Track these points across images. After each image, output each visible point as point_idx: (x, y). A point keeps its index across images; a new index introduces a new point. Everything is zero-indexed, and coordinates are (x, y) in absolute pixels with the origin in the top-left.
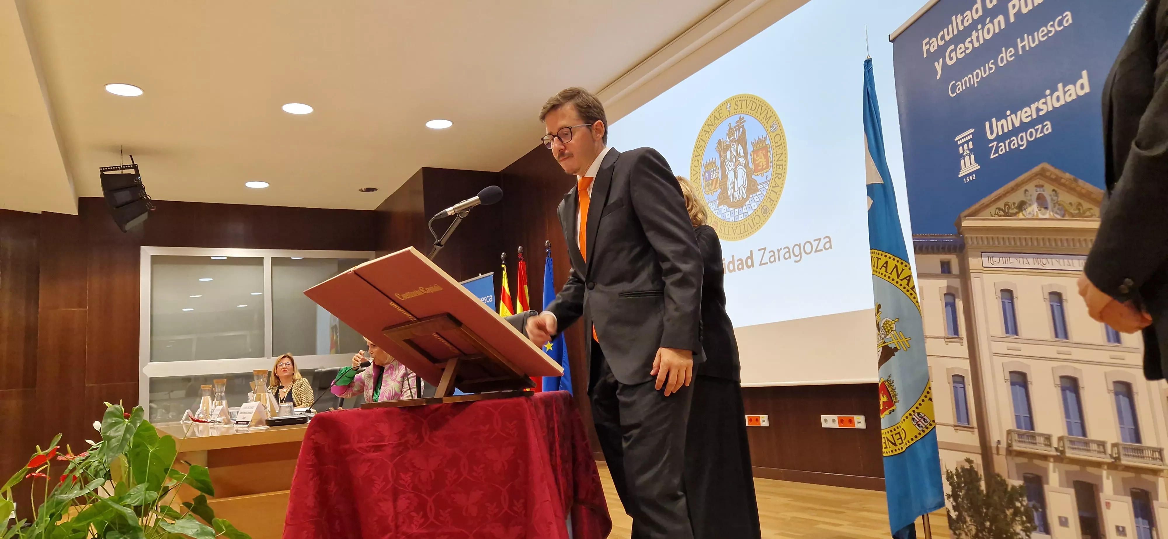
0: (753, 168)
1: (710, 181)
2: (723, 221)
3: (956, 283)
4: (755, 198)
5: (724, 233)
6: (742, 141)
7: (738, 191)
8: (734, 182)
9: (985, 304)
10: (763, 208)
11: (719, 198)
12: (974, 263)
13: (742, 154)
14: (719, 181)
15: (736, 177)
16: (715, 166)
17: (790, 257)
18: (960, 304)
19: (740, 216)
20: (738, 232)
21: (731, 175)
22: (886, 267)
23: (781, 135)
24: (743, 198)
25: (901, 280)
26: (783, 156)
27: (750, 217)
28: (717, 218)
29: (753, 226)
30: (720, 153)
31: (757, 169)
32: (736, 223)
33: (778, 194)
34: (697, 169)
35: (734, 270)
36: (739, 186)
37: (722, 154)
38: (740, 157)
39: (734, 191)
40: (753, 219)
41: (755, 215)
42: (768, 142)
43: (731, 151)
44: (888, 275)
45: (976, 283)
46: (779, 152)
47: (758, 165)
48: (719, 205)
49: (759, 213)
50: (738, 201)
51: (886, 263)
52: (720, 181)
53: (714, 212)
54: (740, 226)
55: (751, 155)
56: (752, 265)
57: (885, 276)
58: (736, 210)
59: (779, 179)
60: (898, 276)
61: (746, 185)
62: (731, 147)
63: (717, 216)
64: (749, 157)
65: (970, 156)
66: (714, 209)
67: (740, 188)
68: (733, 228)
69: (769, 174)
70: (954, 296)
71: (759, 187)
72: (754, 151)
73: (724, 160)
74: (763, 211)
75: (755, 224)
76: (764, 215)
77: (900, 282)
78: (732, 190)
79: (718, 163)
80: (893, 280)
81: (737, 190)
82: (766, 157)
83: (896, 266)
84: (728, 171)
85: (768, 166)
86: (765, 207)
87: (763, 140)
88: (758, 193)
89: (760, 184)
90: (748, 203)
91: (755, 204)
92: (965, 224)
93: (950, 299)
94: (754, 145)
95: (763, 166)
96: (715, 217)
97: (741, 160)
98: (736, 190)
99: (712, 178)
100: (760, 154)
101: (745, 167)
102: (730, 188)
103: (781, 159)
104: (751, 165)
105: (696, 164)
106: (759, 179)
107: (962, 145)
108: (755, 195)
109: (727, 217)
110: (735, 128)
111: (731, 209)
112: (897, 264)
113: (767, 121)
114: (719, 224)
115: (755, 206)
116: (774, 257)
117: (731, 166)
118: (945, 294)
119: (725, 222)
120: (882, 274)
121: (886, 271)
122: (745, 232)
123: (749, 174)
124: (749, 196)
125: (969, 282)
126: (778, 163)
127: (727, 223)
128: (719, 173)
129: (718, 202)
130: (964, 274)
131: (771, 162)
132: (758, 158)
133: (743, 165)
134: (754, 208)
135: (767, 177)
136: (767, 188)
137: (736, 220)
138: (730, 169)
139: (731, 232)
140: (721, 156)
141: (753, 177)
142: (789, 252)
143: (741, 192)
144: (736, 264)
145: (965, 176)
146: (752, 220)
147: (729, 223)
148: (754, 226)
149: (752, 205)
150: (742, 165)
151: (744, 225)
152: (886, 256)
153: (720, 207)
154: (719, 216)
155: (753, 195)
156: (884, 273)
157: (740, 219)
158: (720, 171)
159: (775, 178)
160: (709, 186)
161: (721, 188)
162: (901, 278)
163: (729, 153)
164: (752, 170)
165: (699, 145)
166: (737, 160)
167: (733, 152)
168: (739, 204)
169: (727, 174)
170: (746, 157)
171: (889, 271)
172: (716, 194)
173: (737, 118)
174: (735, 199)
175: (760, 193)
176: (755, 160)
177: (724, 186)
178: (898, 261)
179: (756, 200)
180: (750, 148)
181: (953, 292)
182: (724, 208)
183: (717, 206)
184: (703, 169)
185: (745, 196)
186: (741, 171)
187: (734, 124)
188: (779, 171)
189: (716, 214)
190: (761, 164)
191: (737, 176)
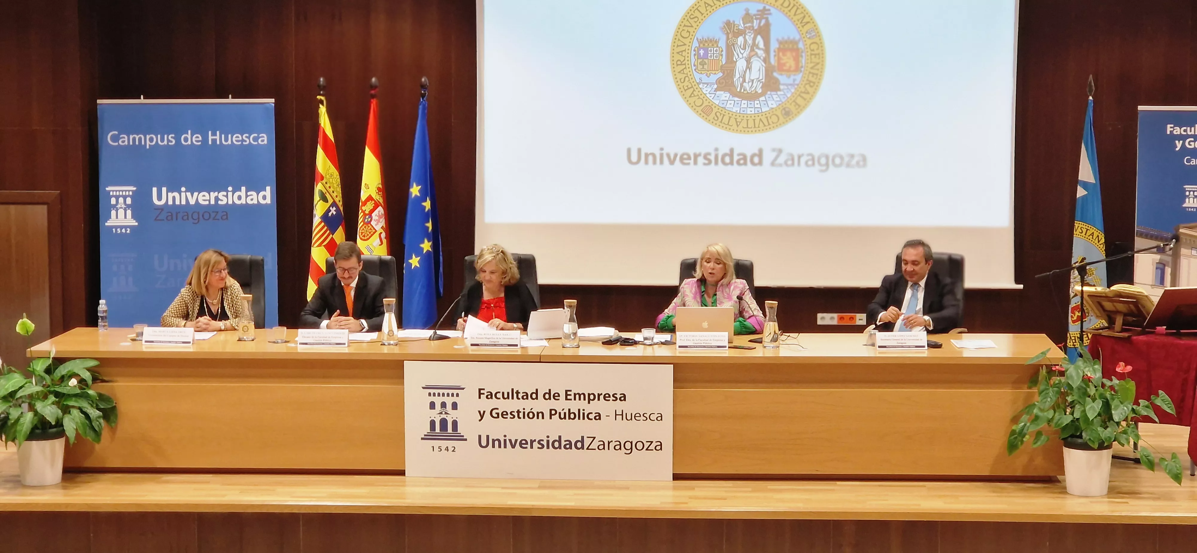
0: (776, 64)
1: (706, 61)
2: (721, 109)
3: (1168, 259)
4: (774, 96)
5: (721, 122)
6: (764, 32)
7: (750, 84)
8: (745, 72)
9: (1189, 273)
10: (784, 109)
11: (718, 82)
12: (1184, 251)
13: (761, 45)
14: (721, 64)
15: (749, 67)
16: (717, 46)
17: (813, 164)
18: (1168, 271)
19: (749, 110)
20: (744, 124)
21: (741, 65)
22: (1093, 236)
23: (820, 45)
24: (756, 92)
25: (1100, 244)
26: (819, 66)
27: (764, 114)
28: (711, 103)
29: (766, 124)
30: (727, 34)
31: (781, 67)
32: (742, 115)
33: (808, 102)
34: (686, 41)
35: (731, 163)
36: (752, 78)
37: (730, 37)
38: (759, 49)
39: (744, 81)
40: (769, 118)
41: (771, 114)
42: (801, 45)
43: (745, 38)
44: (1093, 240)
45: (1184, 262)
46: (816, 60)
47: (784, 64)
48: (716, 90)
49: (779, 113)
50: (748, 93)
51: (1093, 233)
52: (722, 66)
53: (708, 95)
54: (748, 120)
55: (775, 51)
56: (760, 163)
57: (1092, 241)
58: (743, 102)
59: (811, 86)
60: (1099, 242)
61: (763, 80)
62: (745, 34)
63: (712, 100)
64: (772, 54)
65: (1194, 198)
66: (707, 92)
67: (753, 81)
68: (736, 119)
69: (799, 77)
70: (1164, 265)
71: (782, 87)
72: (779, 49)
73: (733, 45)
74: (783, 112)
75: (771, 123)
76: (785, 116)
77: (1099, 246)
78: (741, 79)
79: (722, 44)
80: (1096, 244)
81: (749, 82)
82: (797, 60)
83: (1098, 236)
84: (737, 57)
85: (798, 69)
86: (787, 110)
87: (795, 42)
88: (779, 93)
89: (784, 84)
90: (763, 98)
91: (773, 102)
92: (1181, 230)
93: (1161, 266)
94: (780, 43)
95: (790, 67)
96: (708, 101)
97: (760, 53)
98: (747, 81)
99: (709, 58)
100: (789, 54)
101: (765, 60)
102: (737, 76)
103: (817, 67)
104: (773, 61)
105: (685, 34)
106: (782, 79)
107: (1190, 191)
108: (775, 93)
109: (728, 106)
110: (755, 15)
111: (736, 99)
112: (1099, 234)
113: (803, 24)
114: (715, 110)
115: (773, 104)
116: (792, 161)
117: (742, 54)
118: (1157, 263)
119: (724, 110)
120: (1089, 239)
121: (1093, 238)
122: (755, 127)
123: (769, 71)
124: (767, 92)
125: (1178, 260)
126: (812, 71)
127: (727, 112)
128: (722, 55)
129: (715, 86)
130: (1176, 256)
131: (802, 67)
132: (784, 58)
133: (762, 58)
134: (771, 106)
135: (794, 80)
136: (793, 90)
137: (741, 112)
138: (741, 56)
139: (732, 121)
140: (728, 39)
141: (775, 74)
142: (813, 160)
143: (755, 85)
144: (736, 158)
145: (1188, 208)
146: (767, 117)
147: (731, 113)
148: (769, 124)
149: (770, 103)
150: (760, 58)
151: (754, 120)
152: (1093, 229)
153: (718, 93)
154: (717, 102)
155: (773, 93)
156: (1091, 239)
157: (749, 112)
158: (724, 53)
159: (806, 84)
160: (703, 65)
161: (723, 73)
162: (1100, 243)
163: (741, 40)
164: (774, 67)
165: (692, 14)
166: (752, 50)
167: (748, 40)
168: (752, 97)
169: (735, 59)
170: (767, 50)
171: (1094, 238)
172: (714, 78)
173: (760, 7)
174: (744, 90)
175: (782, 93)
176: (779, 59)
177: (728, 71)
178: (1099, 233)
179: (775, 99)
180: (774, 45)
181: (1164, 262)
182: (724, 95)
183: (714, 90)
184: (696, 44)
185: (760, 91)
186: (757, 65)
187: (753, 11)
188: (813, 79)
189: (711, 98)
190: (788, 65)
191: (751, 66)
